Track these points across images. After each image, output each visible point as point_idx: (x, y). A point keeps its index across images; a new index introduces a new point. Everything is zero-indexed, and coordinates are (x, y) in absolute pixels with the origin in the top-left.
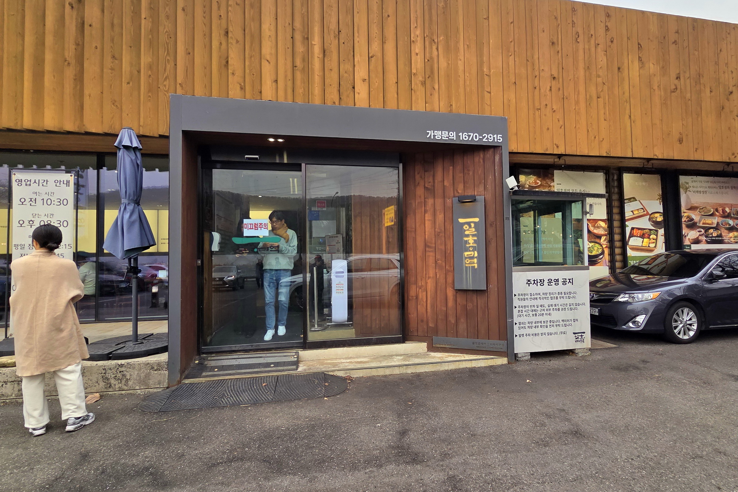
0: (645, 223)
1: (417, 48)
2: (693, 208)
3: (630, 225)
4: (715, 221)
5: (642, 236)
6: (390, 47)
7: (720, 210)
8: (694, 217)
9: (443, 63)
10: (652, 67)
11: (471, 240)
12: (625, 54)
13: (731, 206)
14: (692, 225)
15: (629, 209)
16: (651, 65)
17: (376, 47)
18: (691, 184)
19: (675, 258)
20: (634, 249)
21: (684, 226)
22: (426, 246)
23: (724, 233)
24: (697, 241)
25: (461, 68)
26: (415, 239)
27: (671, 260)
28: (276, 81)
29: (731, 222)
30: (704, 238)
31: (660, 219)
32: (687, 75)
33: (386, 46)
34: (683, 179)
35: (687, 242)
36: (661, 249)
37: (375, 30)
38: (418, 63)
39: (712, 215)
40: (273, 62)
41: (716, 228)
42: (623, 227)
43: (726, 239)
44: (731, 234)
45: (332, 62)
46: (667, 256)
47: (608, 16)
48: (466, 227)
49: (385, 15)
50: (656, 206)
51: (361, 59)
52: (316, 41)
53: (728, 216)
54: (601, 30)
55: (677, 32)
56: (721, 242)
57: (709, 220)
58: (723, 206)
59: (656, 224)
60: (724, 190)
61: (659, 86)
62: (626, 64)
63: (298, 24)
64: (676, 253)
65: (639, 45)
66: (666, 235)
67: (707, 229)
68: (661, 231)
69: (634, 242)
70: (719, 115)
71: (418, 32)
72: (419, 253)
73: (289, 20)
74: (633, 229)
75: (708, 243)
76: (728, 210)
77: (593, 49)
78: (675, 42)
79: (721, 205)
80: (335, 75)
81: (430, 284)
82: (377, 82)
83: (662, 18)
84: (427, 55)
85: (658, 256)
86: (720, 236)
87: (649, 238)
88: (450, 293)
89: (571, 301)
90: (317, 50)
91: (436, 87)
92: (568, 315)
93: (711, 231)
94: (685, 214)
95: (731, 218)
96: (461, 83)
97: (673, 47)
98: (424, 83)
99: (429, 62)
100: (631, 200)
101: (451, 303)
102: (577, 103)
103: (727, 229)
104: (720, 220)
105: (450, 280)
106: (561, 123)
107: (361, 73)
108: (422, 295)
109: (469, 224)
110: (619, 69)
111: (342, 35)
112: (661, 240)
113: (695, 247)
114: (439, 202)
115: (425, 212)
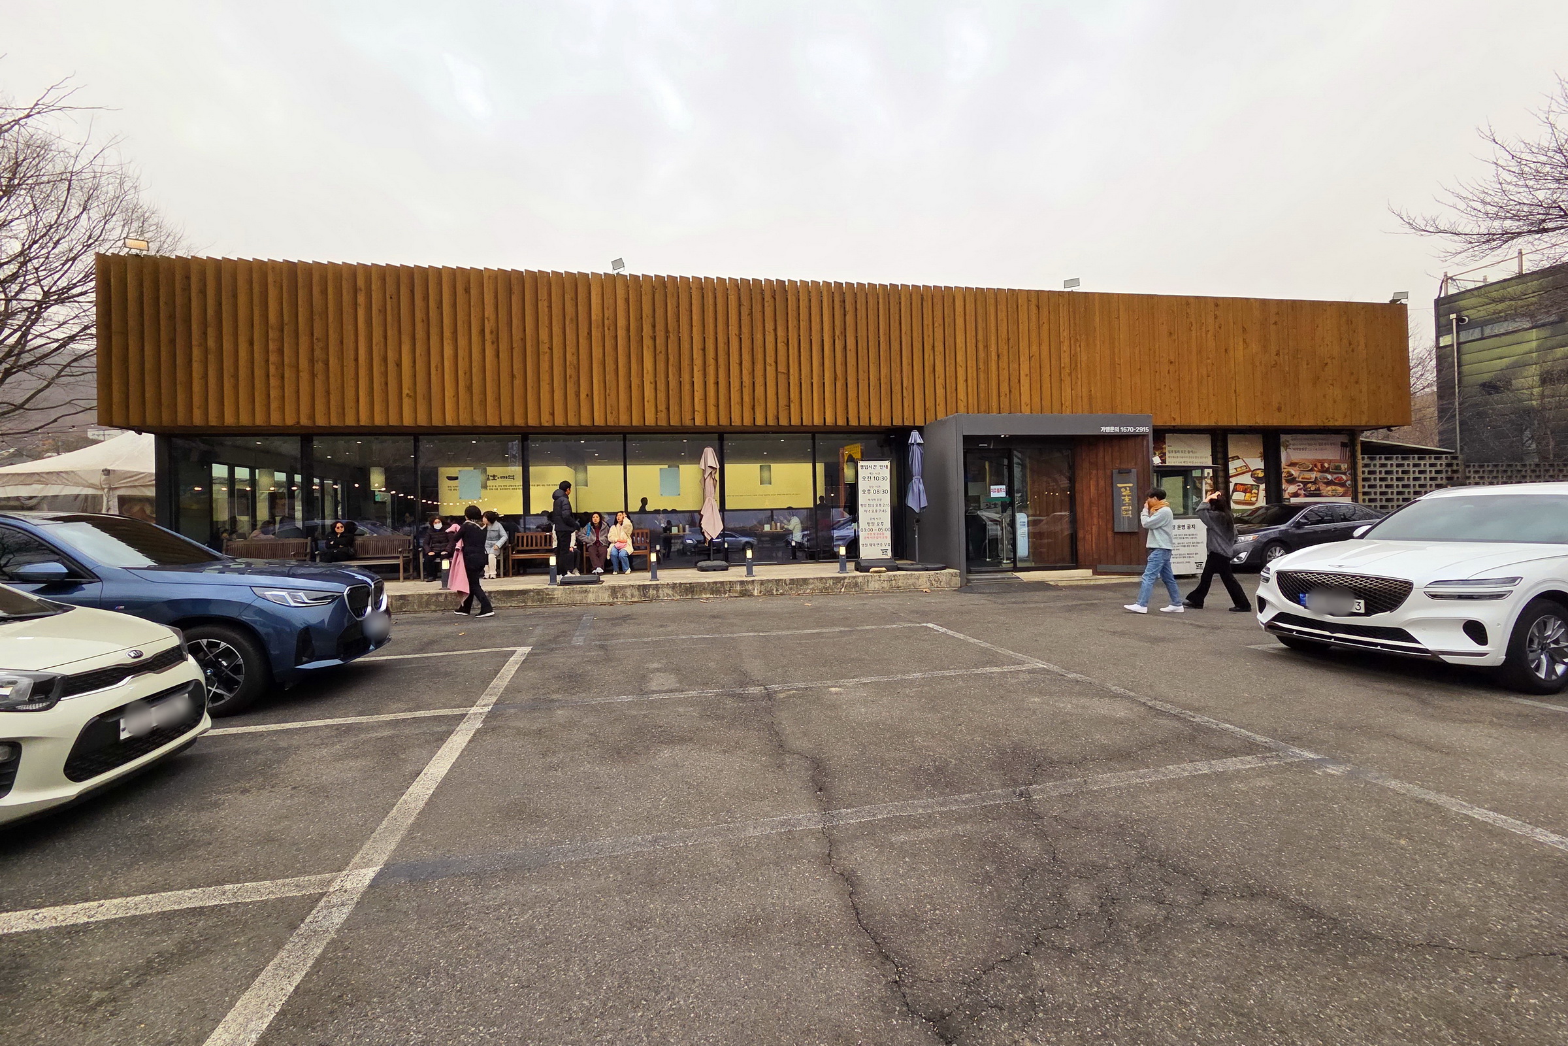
0: (1247, 479)
1: (1065, 347)
2: (1292, 464)
3: (1233, 481)
4: (1313, 475)
5: (1245, 491)
6: (1045, 347)
7: (1319, 465)
8: (1293, 472)
9: (1084, 358)
10: (1255, 347)
11: (1127, 499)
12: (1232, 336)
13: (1330, 462)
14: (1292, 480)
15: (1233, 466)
16: (1254, 346)
17: (1034, 348)
18: (1291, 442)
19: (1274, 510)
20: (1237, 502)
21: (1284, 481)
22: (1091, 503)
23: (1322, 487)
24: (1296, 495)
25: (1098, 359)
26: (1082, 499)
27: (1270, 512)
28: (966, 380)
29: (1329, 477)
30: (1302, 492)
31: (1261, 474)
32: (1286, 351)
33: (1042, 348)
34: (1283, 437)
35: (1286, 496)
36: (1262, 502)
37: (1034, 336)
38: (1066, 359)
39: (1311, 470)
40: (964, 367)
41: (1314, 483)
42: (1227, 483)
43: (1324, 492)
44: (1329, 488)
45: (1004, 363)
46: (1267, 509)
47: (1217, 305)
48: (1123, 490)
49: (1041, 323)
50: (1258, 464)
51: (1024, 358)
52: (993, 348)
53: (1327, 471)
54: (1211, 320)
55: (1278, 314)
56: (1319, 495)
57: (1307, 475)
58: (1322, 462)
59: (1258, 479)
60: (1323, 447)
61: (1261, 363)
62: (1232, 345)
63: (980, 337)
64: (1275, 506)
65: (1244, 330)
66: (1266, 490)
67: (1305, 484)
68: (1263, 486)
69: (1237, 496)
70: (1314, 384)
71: (1065, 334)
72: (1086, 508)
73: (974, 333)
74: (1236, 484)
75: (1306, 496)
76: (1326, 465)
77: (1204, 335)
78: (1275, 323)
79: (1319, 461)
80: (1006, 372)
81: (1095, 529)
82: (1036, 377)
83: (1264, 303)
84: (1073, 352)
85: (1259, 509)
86: (1319, 489)
87: (1250, 492)
88: (1110, 535)
89: (1194, 540)
90: (994, 355)
91: (1079, 376)
92: (1192, 550)
93: (1310, 485)
94: (1285, 469)
95: (1330, 473)
96: (1098, 372)
97: (1273, 327)
98: (1070, 374)
99: (1073, 357)
100: (1234, 458)
101: (1110, 542)
102: (1190, 382)
103: (1325, 483)
104: (1319, 475)
105: (1110, 526)
106: (1177, 400)
107: (1025, 369)
108: (1088, 537)
109: (1125, 487)
110: (1226, 350)
111: (1011, 341)
112: (1262, 494)
113: (1294, 500)
114: (1101, 472)
115: (1090, 479)
